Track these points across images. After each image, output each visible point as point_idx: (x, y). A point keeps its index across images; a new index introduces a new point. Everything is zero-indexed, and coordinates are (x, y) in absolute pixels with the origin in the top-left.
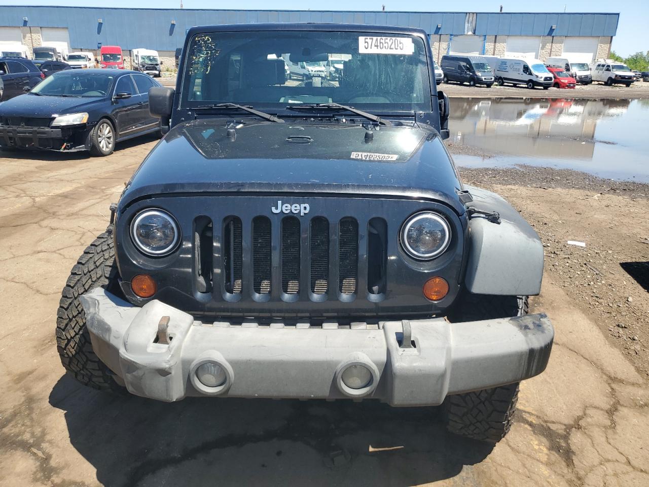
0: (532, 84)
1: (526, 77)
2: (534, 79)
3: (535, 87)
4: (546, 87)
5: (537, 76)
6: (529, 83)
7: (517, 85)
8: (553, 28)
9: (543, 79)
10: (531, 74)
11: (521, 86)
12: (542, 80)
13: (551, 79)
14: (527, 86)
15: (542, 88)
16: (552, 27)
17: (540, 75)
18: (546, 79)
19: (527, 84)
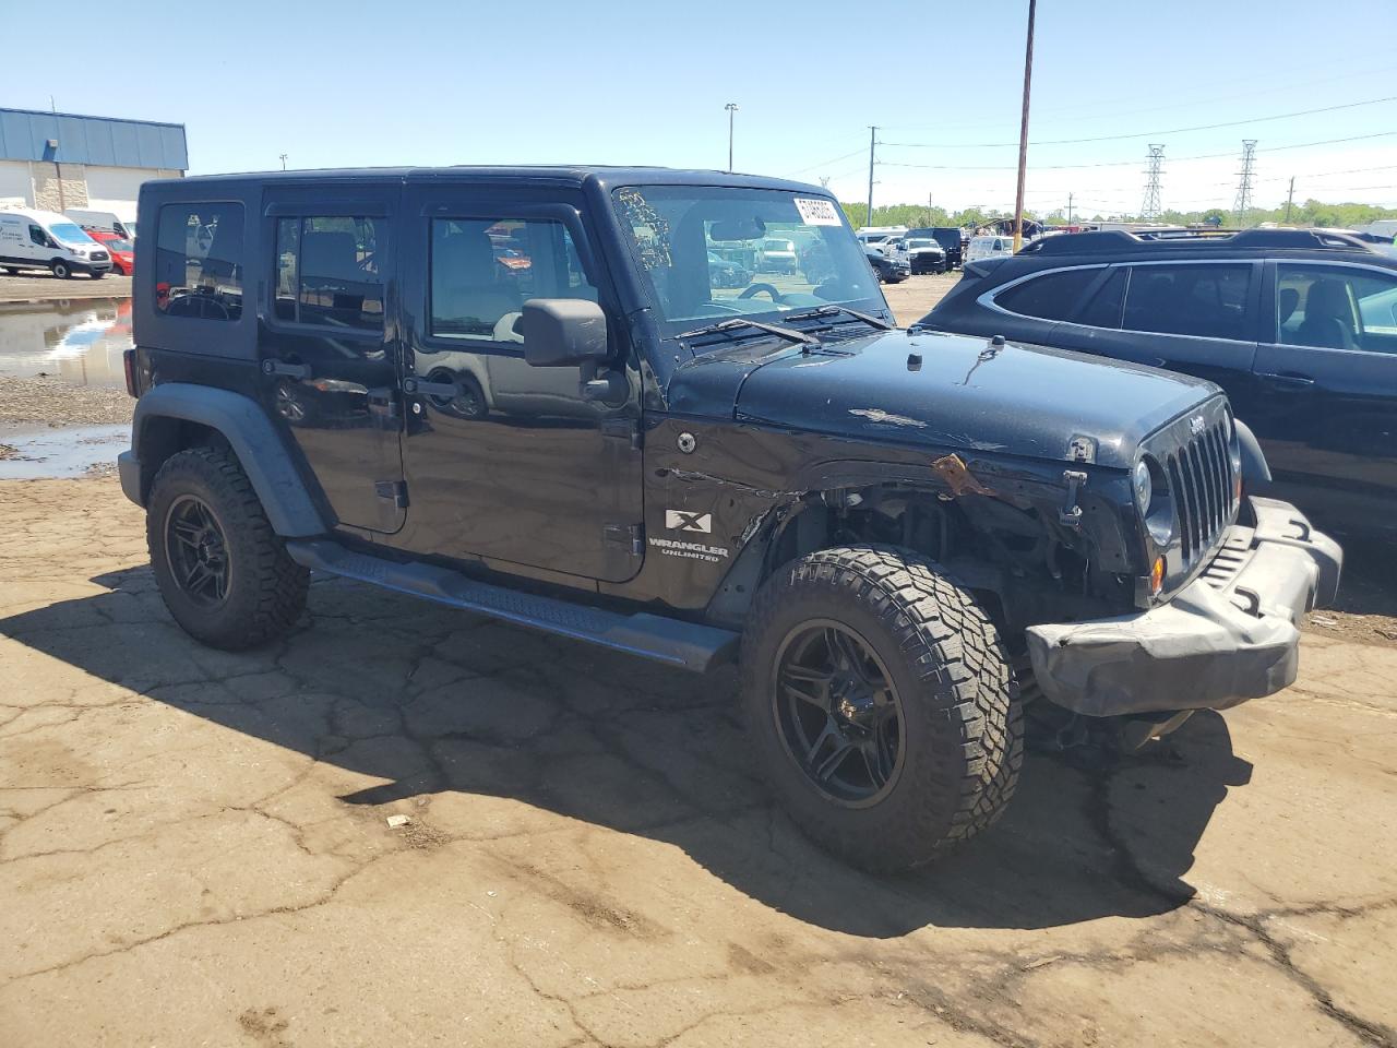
0: (65, 268)
1: (46, 254)
2: (67, 257)
3: (73, 275)
4: (97, 274)
5: (73, 251)
6: (55, 266)
7: (20, 272)
8: (52, 145)
9: (87, 257)
10: (53, 245)
11: (37, 272)
12: (86, 259)
13: (104, 256)
14: (50, 273)
15: (88, 275)
16: (48, 144)
17: (78, 247)
18: (94, 256)
19: (52, 269)
